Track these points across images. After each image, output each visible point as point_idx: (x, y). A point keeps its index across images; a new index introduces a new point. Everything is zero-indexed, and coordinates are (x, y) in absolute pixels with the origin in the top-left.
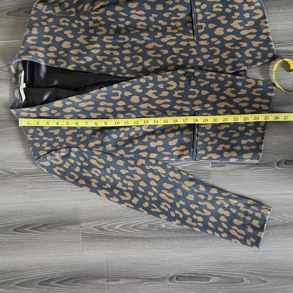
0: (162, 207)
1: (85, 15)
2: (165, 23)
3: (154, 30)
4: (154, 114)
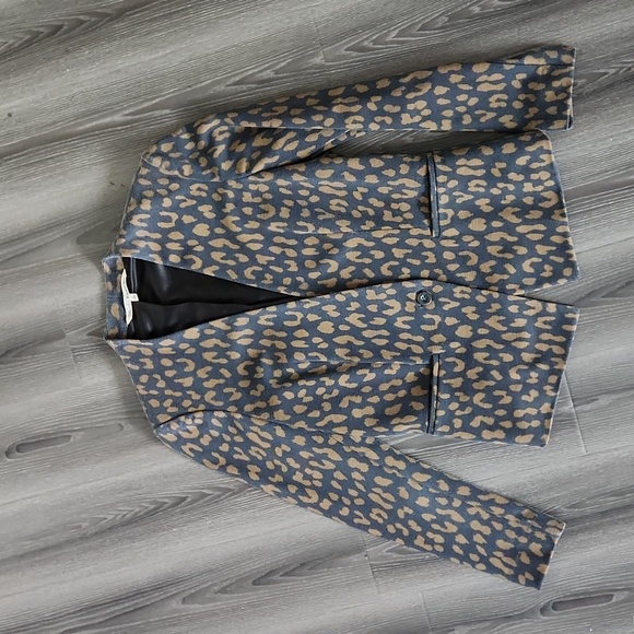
0: (373, 516)
1: (238, 181)
2: (381, 204)
3: (359, 215)
4: (360, 356)
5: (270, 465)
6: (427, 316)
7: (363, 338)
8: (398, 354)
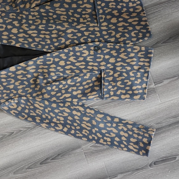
0: (83, 133)
1: (26, 11)
2: (79, 16)
3: (71, 21)
4: (75, 72)
5: (44, 116)
6: (98, 56)
7: (76, 66)
8: (89, 71)
